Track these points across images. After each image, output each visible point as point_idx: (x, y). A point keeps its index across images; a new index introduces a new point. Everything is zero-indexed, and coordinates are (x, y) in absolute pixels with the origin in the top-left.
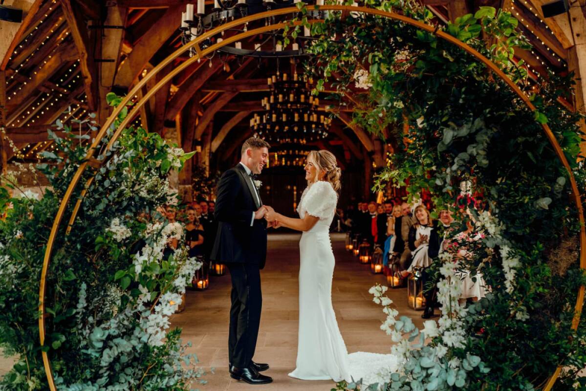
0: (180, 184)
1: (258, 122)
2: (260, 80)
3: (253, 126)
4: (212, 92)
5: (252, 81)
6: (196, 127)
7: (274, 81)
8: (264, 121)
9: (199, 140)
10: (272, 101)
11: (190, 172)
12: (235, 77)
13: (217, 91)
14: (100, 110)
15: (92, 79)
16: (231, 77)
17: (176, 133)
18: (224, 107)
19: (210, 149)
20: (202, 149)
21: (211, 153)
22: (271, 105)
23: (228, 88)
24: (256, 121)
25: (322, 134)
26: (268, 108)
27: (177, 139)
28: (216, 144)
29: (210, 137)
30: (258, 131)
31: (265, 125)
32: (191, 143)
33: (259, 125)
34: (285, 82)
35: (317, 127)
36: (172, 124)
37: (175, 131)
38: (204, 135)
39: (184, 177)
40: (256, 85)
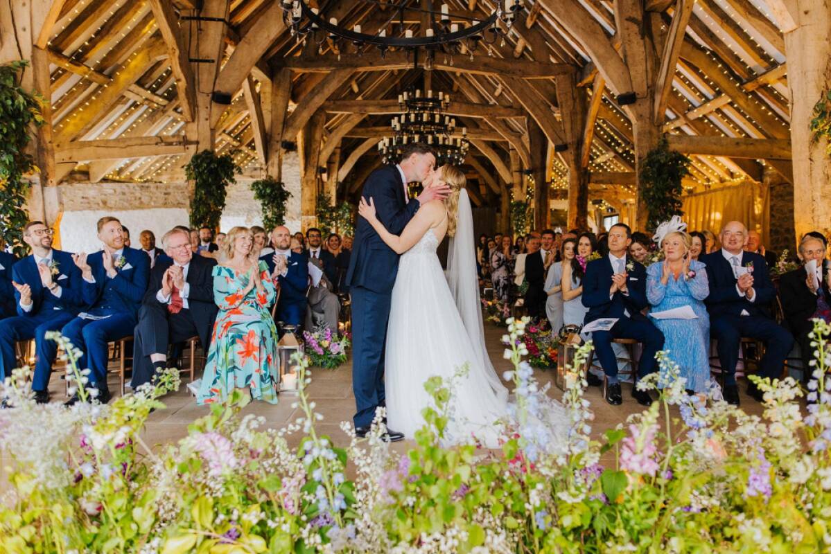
0: (303, 214)
1: (387, 145)
2: (391, 101)
3: (382, 149)
4: (340, 113)
5: (381, 102)
6: (320, 152)
7: (405, 98)
8: (394, 144)
9: (325, 166)
10: (403, 121)
11: (314, 202)
12: (365, 99)
13: (346, 113)
14: (198, 121)
15: (187, 83)
16: (360, 98)
17: (298, 159)
18: (351, 132)
19: (337, 179)
20: (328, 178)
21: (338, 183)
22: (402, 125)
23: (356, 109)
24: (384, 144)
25: (458, 160)
26: (398, 128)
27: (299, 164)
28: (343, 173)
29: (336, 165)
30: (386, 155)
31: (395, 150)
32: (315, 170)
33: (388, 148)
34: (419, 100)
35: (453, 153)
36: (290, 147)
37: (297, 156)
38: (330, 162)
39: (308, 208)
40: (386, 107)
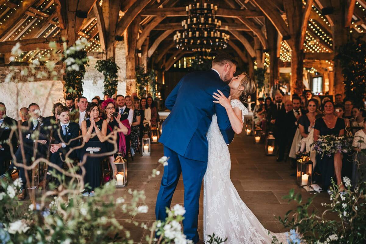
0: (127, 79)
1: (179, 37)
2: (180, 8)
3: (176, 40)
4: (148, 16)
5: (175, 9)
6: (137, 41)
7: (190, 8)
8: (184, 37)
9: (140, 49)
10: (189, 22)
11: (134, 71)
12: (164, 6)
13: (152, 16)
14: (68, 28)
15: (62, 6)
16: (161, 6)
17: (124, 45)
18: (157, 27)
19: (147, 55)
20: (142, 55)
21: (148, 58)
22: (188, 25)
23: (159, 13)
24: (178, 37)
25: (223, 46)
26: (186, 27)
27: (125, 48)
28: (151, 52)
29: (147, 47)
30: (179, 43)
31: (184, 39)
32: (134, 51)
33: (180, 39)
34: (198, 9)
35: (219, 41)
36: (121, 39)
37: (124, 43)
38: (143, 46)
39: (130, 74)
40: (177, 12)
